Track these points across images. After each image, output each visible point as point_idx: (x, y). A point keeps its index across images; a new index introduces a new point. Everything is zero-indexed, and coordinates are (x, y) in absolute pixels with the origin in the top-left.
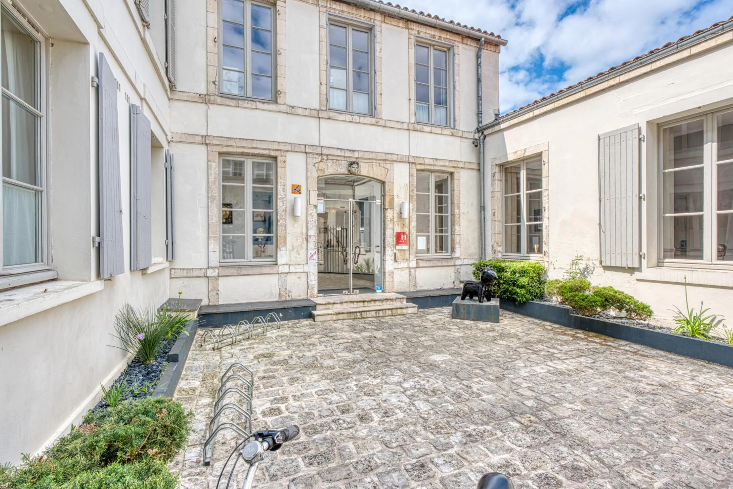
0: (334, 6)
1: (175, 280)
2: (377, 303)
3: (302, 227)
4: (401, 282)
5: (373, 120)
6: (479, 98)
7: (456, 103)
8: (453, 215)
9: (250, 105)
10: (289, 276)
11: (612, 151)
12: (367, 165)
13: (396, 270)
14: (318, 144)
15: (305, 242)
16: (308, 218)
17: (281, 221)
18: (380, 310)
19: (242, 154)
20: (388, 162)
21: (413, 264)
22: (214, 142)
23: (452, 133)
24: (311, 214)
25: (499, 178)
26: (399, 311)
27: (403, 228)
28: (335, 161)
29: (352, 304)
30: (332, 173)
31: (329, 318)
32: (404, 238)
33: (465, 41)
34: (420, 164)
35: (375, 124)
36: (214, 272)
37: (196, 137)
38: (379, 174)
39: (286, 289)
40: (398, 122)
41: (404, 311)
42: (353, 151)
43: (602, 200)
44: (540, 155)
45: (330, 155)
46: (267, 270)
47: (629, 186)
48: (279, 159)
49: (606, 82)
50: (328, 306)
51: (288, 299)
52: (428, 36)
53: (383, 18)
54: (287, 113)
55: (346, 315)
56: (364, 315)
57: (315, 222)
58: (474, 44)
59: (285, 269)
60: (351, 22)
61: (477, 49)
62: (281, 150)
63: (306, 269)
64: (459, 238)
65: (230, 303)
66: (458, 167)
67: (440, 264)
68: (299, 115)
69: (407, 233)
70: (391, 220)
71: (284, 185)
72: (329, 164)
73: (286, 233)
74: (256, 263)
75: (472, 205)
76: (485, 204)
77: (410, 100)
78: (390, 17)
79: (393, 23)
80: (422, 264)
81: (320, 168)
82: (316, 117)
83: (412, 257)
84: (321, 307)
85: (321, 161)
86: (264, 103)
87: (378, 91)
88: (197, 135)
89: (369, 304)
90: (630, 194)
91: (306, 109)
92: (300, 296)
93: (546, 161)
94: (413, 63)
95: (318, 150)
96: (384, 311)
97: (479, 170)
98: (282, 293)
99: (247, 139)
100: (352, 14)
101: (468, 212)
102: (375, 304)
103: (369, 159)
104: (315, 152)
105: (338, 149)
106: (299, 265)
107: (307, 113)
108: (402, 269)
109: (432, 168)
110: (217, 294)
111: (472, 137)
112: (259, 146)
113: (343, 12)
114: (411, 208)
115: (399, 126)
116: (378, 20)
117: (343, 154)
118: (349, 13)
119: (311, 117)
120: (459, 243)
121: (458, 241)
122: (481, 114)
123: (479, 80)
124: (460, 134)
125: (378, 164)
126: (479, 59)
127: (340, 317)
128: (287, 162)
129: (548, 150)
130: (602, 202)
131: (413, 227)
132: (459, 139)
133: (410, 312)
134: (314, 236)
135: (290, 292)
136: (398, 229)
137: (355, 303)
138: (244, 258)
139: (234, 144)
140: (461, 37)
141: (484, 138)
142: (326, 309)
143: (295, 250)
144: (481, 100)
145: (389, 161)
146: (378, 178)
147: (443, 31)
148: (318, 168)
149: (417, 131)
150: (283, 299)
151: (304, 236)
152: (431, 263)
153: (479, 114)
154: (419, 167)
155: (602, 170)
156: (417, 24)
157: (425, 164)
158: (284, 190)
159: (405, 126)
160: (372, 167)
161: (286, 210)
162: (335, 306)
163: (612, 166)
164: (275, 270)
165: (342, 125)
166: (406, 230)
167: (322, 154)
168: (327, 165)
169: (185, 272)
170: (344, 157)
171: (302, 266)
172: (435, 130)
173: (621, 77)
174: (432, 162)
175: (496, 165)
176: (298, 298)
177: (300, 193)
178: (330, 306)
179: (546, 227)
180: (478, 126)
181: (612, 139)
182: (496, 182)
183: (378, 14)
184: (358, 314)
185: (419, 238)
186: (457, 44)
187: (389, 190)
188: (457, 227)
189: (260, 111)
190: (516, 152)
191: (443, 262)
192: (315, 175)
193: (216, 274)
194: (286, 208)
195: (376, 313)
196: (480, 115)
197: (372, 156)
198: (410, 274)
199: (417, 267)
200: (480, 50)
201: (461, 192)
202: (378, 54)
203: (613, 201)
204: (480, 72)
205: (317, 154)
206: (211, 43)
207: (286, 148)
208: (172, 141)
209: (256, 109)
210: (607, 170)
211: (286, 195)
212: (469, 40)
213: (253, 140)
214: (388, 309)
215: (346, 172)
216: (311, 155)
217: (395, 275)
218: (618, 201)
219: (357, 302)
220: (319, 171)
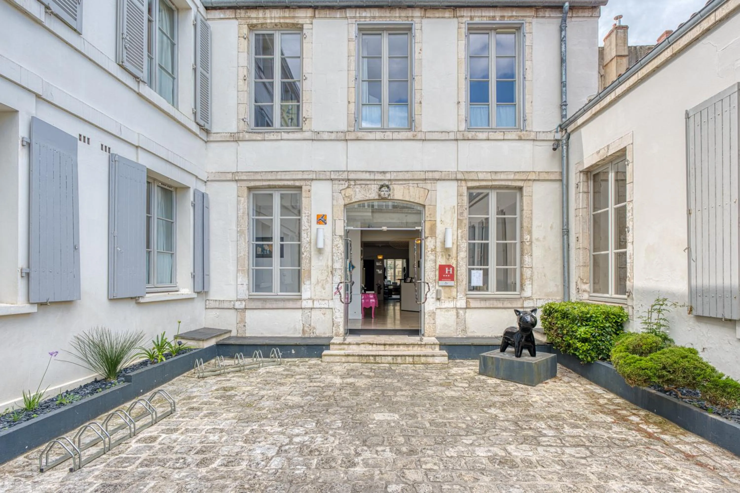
0: (364, 14)
1: (209, 310)
2: (401, 347)
3: (328, 260)
4: (445, 325)
5: (409, 135)
6: (563, 84)
7: (527, 97)
8: (522, 242)
9: (275, 136)
10: (313, 312)
11: (704, 133)
12: (402, 187)
13: (438, 311)
14: (344, 169)
15: (331, 276)
16: (334, 249)
17: (305, 254)
18: (398, 356)
19: (270, 187)
20: (429, 182)
21: (461, 303)
22: (242, 178)
23: (520, 136)
24: (337, 245)
25: (586, 190)
26: (423, 359)
27: (448, 259)
28: (363, 186)
29: (371, 346)
30: (360, 199)
31: (337, 359)
32: (449, 272)
33: (541, 14)
34: (472, 180)
35: (412, 138)
36: (241, 304)
37: (227, 174)
38: (417, 196)
39: (310, 325)
40: (442, 132)
41: (430, 360)
42: (384, 172)
43: (693, 212)
44: (623, 151)
45: (358, 180)
46: (290, 305)
47: (726, 187)
48: (304, 188)
49: (698, 26)
50: (343, 346)
51: (312, 335)
52: (485, 20)
53: (423, 13)
54: (313, 140)
55: (357, 358)
56: (378, 359)
57: (341, 254)
58: (554, 14)
59: (309, 304)
60: (385, 27)
61: (560, 20)
62: (305, 180)
63: (331, 304)
64: (529, 272)
65: (256, 335)
66: (529, 180)
67: (500, 305)
68: (326, 140)
69: (454, 265)
70: (432, 250)
71: (308, 216)
72: (357, 190)
73: (310, 266)
74: (283, 297)
75: (551, 227)
76: (570, 227)
77: (459, 103)
78: (433, 9)
79: (437, 15)
80: (473, 304)
81: (347, 195)
82: (344, 140)
83: (460, 295)
84: (336, 347)
85: (348, 187)
86: (288, 132)
87: (417, 98)
88: (228, 173)
89: (391, 348)
90: (727, 200)
91: (332, 132)
92: (324, 333)
93: (631, 161)
94: (463, 57)
95: (345, 176)
96: (403, 358)
97: (561, 180)
98: (306, 329)
99: (272, 172)
100: (385, 17)
101: (544, 238)
102: (399, 349)
103: (405, 180)
104: (340, 177)
105: (366, 172)
106: (324, 300)
107: (333, 136)
108: (447, 309)
109: (490, 183)
110: (245, 326)
111: (553, 139)
112: (283, 177)
113: (374, 17)
114: (459, 235)
115: (444, 136)
116: (417, 17)
117: (372, 177)
118: (381, 17)
119: (338, 140)
120: (531, 279)
121: (529, 276)
122: (566, 105)
123: (563, 61)
124: (532, 136)
125: (416, 185)
126: (563, 33)
127: (350, 359)
128: (312, 191)
129: (632, 144)
130: (693, 215)
131: (463, 259)
132: (532, 142)
133: (437, 361)
134: (339, 269)
135: (314, 328)
136: (442, 261)
137: (374, 346)
138: (272, 291)
139: (260, 178)
140: (534, 9)
141: (568, 138)
142: (341, 349)
143: (320, 284)
144: (565, 86)
145: (430, 180)
146: (416, 201)
147: (507, 9)
148: (345, 194)
149: (468, 140)
150: (307, 335)
151: (330, 269)
152: (487, 304)
153: (563, 105)
154: (470, 184)
155: (692, 166)
156: (469, 9)
157: (479, 180)
158: (309, 221)
159: (452, 136)
160: (409, 189)
161: (310, 242)
162: (351, 346)
163: (705, 157)
164: (298, 305)
165: (373, 144)
166: (453, 262)
167: (348, 180)
168: (355, 191)
169: (217, 303)
170: (374, 180)
171: (327, 302)
172: (492, 136)
173: (717, 12)
174: (489, 177)
175: (581, 172)
176: (323, 336)
177: (326, 224)
178: (346, 347)
179: (630, 256)
180: (562, 121)
181: (705, 113)
182: (581, 194)
183: (417, 9)
184: (371, 358)
185: (473, 272)
186: (528, 20)
187: (430, 214)
188: (527, 258)
189: (285, 142)
190: (599, 151)
191: (505, 303)
192: (342, 202)
193: (243, 306)
194: (310, 240)
195: (393, 359)
196: (564, 107)
197: (407, 176)
198: (458, 316)
199: (467, 308)
200: (564, 20)
201: (534, 211)
202: (417, 56)
203: (706, 213)
204: (563, 49)
205: (343, 180)
206: (241, 82)
207: (310, 177)
208: (208, 181)
209: (281, 139)
210: (698, 164)
211: (310, 227)
212: (548, 10)
213: (277, 172)
214: (409, 356)
215: (377, 197)
216: (337, 182)
217: (437, 317)
218: (712, 211)
219: (377, 344)
220: (346, 199)
